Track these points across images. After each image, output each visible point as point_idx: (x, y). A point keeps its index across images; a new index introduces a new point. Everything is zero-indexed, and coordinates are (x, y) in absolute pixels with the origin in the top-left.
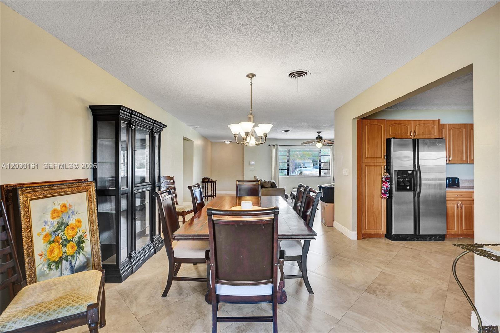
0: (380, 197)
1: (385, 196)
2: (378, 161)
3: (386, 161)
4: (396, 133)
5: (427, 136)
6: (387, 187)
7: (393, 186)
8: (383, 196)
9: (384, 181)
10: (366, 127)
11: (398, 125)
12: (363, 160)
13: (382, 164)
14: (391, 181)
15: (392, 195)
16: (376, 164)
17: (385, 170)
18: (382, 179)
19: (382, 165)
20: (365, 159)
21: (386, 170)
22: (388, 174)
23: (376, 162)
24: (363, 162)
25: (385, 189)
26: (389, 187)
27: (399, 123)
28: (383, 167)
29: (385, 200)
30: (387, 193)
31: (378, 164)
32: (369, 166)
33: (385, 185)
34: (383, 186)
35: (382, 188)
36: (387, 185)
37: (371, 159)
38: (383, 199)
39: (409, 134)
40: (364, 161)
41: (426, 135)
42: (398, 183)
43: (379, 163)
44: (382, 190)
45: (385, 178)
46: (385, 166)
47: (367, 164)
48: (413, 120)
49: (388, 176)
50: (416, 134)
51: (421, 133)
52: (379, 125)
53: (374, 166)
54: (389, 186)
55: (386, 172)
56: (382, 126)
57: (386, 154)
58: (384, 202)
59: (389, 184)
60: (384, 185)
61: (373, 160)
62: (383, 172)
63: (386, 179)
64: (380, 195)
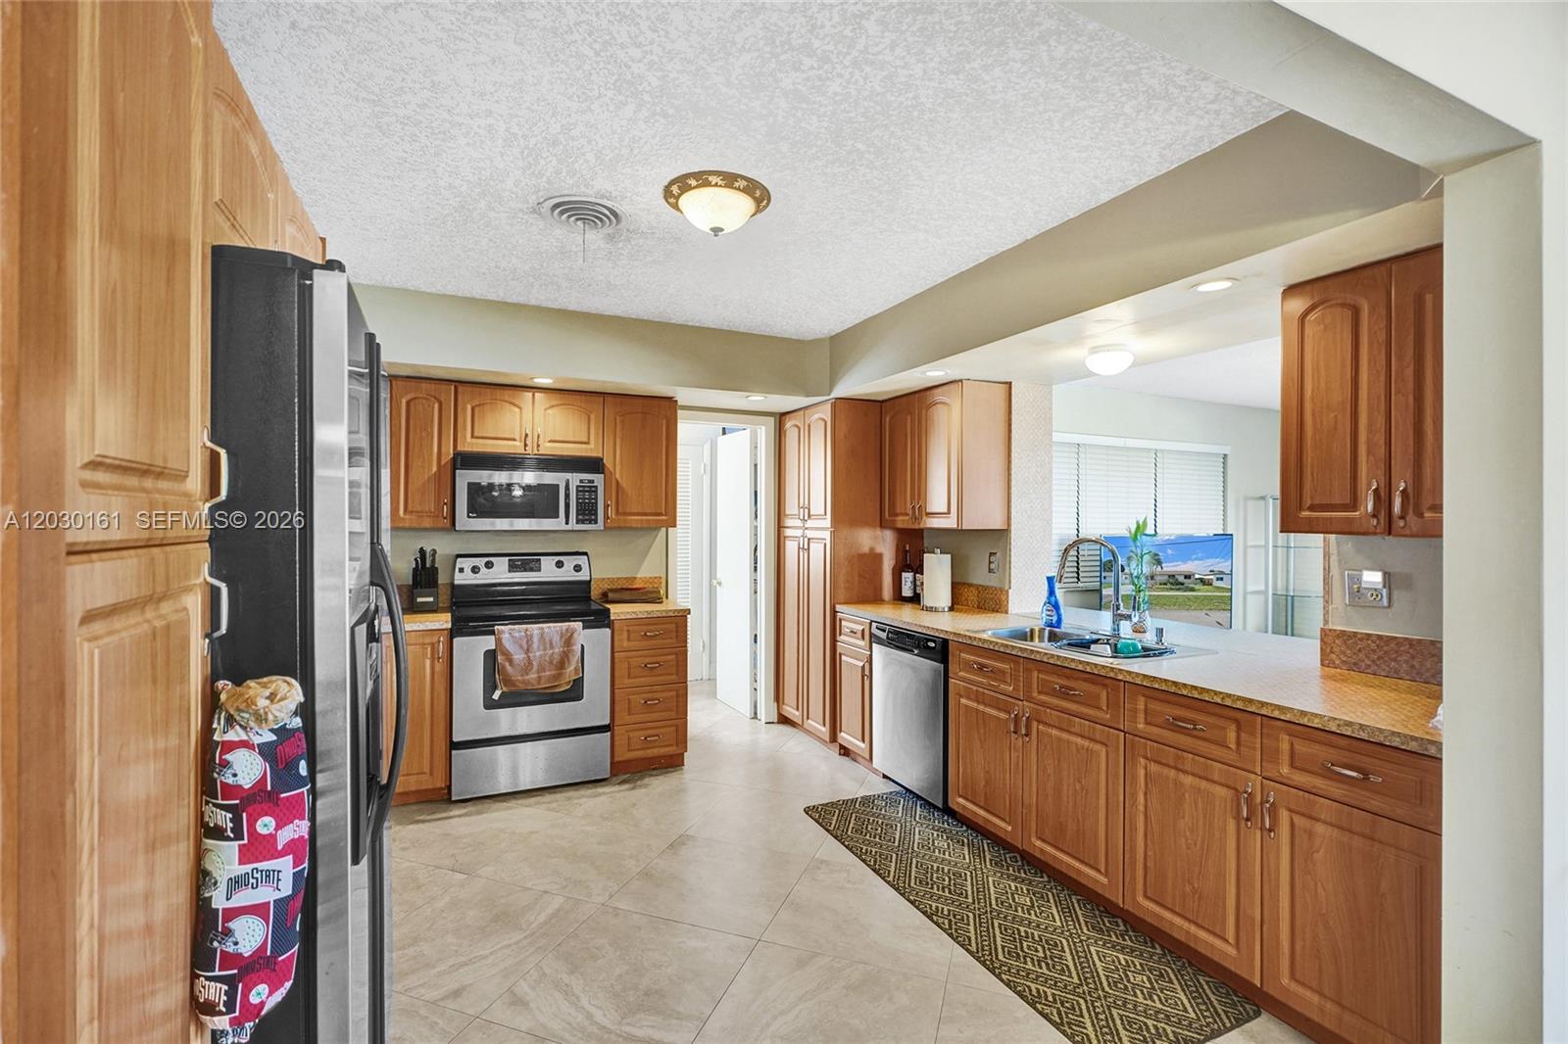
9: (258, 800)
33: (286, 836)
36: (304, 828)
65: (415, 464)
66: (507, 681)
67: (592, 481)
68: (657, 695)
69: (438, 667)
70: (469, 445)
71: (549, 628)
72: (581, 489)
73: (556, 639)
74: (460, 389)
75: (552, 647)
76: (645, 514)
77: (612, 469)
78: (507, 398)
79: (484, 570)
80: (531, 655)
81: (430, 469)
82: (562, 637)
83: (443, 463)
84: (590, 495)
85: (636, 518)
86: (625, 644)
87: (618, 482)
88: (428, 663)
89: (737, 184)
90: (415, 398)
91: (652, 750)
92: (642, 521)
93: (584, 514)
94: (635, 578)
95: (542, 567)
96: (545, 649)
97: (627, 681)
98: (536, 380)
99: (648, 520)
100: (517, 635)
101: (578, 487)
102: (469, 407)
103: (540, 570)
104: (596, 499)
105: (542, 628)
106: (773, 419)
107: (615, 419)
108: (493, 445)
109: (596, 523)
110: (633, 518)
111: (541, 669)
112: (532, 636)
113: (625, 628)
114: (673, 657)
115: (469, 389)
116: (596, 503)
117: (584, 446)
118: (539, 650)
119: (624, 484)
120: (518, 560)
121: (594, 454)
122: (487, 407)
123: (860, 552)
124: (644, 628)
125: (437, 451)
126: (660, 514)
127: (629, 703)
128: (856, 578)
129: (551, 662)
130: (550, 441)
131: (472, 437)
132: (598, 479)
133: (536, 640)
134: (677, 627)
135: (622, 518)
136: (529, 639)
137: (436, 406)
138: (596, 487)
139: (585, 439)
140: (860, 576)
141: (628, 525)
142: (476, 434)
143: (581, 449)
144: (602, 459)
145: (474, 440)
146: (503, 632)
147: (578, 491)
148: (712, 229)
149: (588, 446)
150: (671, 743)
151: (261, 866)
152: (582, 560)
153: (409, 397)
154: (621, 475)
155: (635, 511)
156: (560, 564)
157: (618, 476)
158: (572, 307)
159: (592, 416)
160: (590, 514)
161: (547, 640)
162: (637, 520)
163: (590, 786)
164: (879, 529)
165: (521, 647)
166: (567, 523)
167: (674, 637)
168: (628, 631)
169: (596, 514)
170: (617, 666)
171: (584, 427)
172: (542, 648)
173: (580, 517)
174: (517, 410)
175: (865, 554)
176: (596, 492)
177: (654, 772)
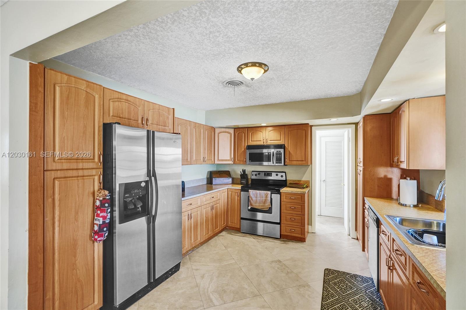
0: (91, 240)
1: (101, 236)
2: (86, 165)
3: (102, 167)
4: (121, 116)
5: (162, 128)
6: (104, 218)
7: (117, 214)
8: (96, 237)
9: (98, 208)
10: (58, 89)
11: (124, 103)
12: (47, 165)
13: (94, 172)
14: (112, 204)
15: (114, 231)
16: (81, 173)
17: (100, 183)
18: (94, 202)
19: (94, 174)
20: (55, 164)
21: (102, 185)
22: (107, 192)
23: (82, 169)
24: (47, 170)
25: (101, 223)
26: (109, 217)
27: (125, 100)
28: (96, 178)
29: (101, 243)
30: (105, 229)
31: (86, 173)
32: (65, 178)
33: (101, 215)
34: (96, 218)
35: (95, 222)
36: (105, 214)
37: (70, 162)
38: (96, 244)
39: (140, 121)
40: (50, 168)
41: (160, 126)
42: (125, 206)
43: (87, 170)
44: (95, 226)
45: (101, 201)
46: (101, 176)
47: (59, 174)
48: (146, 101)
49: (106, 196)
50: (149, 123)
51: (155, 122)
52: (89, 93)
53: (78, 177)
54: (109, 214)
55: (102, 188)
56: (94, 97)
57: (102, 153)
58: (98, 248)
59: (109, 210)
60: (98, 215)
61: (75, 164)
62: (96, 188)
63: (102, 203)
64: (91, 236)
65: (239, 149)
66: (251, 205)
67: (280, 151)
68: (295, 217)
69: (238, 198)
70: (251, 143)
71: (262, 192)
72: (277, 154)
73: (264, 195)
74: (248, 129)
75: (262, 198)
76: (298, 161)
77: (287, 147)
78: (259, 130)
79: (258, 175)
80: (257, 199)
81: (242, 150)
82: (265, 195)
83: (245, 148)
84: (280, 155)
85: (295, 162)
86: (285, 200)
87: (289, 151)
88: (236, 197)
89: (249, 65)
90: (239, 133)
91: (293, 234)
92: (297, 163)
93: (278, 161)
94: (301, 180)
95: (272, 175)
96: (261, 198)
97: (285, 211)
98: (262, 125)
99: (299, 163)
100: (254, 193)
101: (276, 153)
102: (250, 133)
103: (272, 176)
104: (281, 156)
105: (260, 192)
106: (355, 125)
107: (288, 132)
108: (256, 143)
109: (281, 163)
110: (294, 162)
111: (260, 203)
112: (257, 193)
113: (285, 195)
114: (300, 206)
115: (250, 129)
116: (281, 158)
117: (279, 141)
118: (259, 198)
119: (291, 152)
120: (266, 173)
121: (282, 143)
122: (255, 133)
123: (378, 177)
124: (291, 196)
125: (244, 145)
126: (303, 161)
127: (286, 218)
128: (376, 188)
129: (262, 202)
130: (270, 141)
131: (251, 141)
132: (282, 151)
133: (258, 195)
134: (301, 197)
135: (290, 162)
136: (257, 194)
137: (243, 134)
138: (281, 153)
139: (279, 139)
140: (378, 186)
141: (292, 164)
142: (252, 140)
143: (278, 142)
144: (285, 145)
145: (252, 142)
146: (250, 192)
147: (276, 154)
148: (251, 79)
149: (280, 141)
150: (299, 233)
151: (98, 218)
152: (284, 174)
153: (238, 133)
154: (290, 149)
155: (295, 160)
156: (277, 175)
157: (289, 149)
158: (267, 103)
159: (282, 132)
160: (280, 161)
161: (261, 195)
162: (295, 163)
163: (273, 239)
164: (390, 167)
165: (255, 196)
166: (273, 163)
167: (301, 200)
168: (286, 196)
169: (281, 161)
170: (282, 206)
171: (279, 136)
172: (260, 197)
173: (277, 162)
174: (262, 133)
175: (381, 178)
176: (281, 154)
177: (294, 241)
